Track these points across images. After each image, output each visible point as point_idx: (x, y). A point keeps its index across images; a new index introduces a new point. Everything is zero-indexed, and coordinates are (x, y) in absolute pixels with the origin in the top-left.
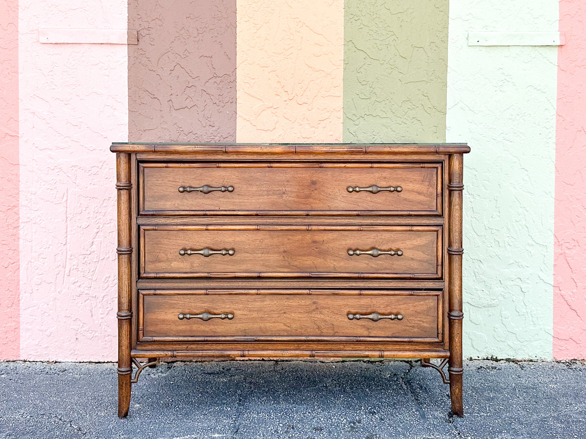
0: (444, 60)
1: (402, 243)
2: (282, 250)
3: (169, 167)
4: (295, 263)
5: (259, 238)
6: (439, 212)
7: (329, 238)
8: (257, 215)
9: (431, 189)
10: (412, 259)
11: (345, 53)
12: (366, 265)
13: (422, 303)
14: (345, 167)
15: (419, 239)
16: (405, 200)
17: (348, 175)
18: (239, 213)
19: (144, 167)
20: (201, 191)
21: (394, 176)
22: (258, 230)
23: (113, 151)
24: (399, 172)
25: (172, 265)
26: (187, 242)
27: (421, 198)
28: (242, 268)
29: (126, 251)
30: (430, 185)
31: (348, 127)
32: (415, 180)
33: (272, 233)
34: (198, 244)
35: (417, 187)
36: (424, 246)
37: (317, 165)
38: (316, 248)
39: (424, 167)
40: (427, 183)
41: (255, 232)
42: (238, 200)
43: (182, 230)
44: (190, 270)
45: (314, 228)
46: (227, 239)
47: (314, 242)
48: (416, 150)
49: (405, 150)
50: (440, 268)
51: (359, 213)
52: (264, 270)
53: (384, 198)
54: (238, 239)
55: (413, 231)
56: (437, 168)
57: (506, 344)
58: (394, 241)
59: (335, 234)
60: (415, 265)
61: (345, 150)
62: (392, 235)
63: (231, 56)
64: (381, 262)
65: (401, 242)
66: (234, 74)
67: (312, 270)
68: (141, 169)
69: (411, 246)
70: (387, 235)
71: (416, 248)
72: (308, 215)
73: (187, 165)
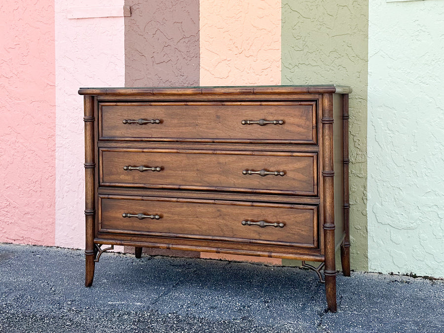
0: (365, 16)
1: (286, 166)
2: (195, 168)
3: (118, 106)
4: (206, 179)
5: (179, 159)
6: (314, 141)
7: (229, 161)
8: (177, 142)
9: (308, 123)
10: (294, 179)
11: (283, 14)
12: (258, 183)
13: (301, 215)
14: (241, 105)
15: (299, 163)
16: (288, 131)
17: (244, 111)
18: (165, 140)
19: (102, 106)
20: (138, 123)
21: (279, 112)
22: (178, 153)
23: (80, 93)
24: (283, 108)
25: (121, 177)
26: (130, 161)
27: (301, 130)
28: (168, 182)
29: (89, 166)
30: (307, 119)
31: (286, 74)
32: (295, 115)
33: (188, 155)
34: (138, 162)
35: (296, 120)
36: (304, 168)
37: (220, 103)
38: (221, 168)
39: (302, 105)
40: (304, 118)
41: (176, 154)
42: (164, 130)
43: (127, 151)
44: (133, 182)
45: (218, 152)
46: (159, 160)
47: (219, 163)
48: (292, 91)
49: (284, 91)
50: (316, 187)
51: (252, 141)
52: (184, 184)
53: (271, 130)
54: (165, 159)
55: (294, 156)
56: (312, 105)
57: (424, 263)
58: (279, 164)
59: (235, 158)
60: (296, 184)
61: (238, 91)
62: (278, 159)
63: (196, 21)
64: (269, 181)
65: (284, 165)
66: (198, 35)
67: (218, 185)
68: (100, 107)
69: (293, 169)
70: (273, 159)
71: (297, 170)
72: (214, 142)
73: (129, 104)
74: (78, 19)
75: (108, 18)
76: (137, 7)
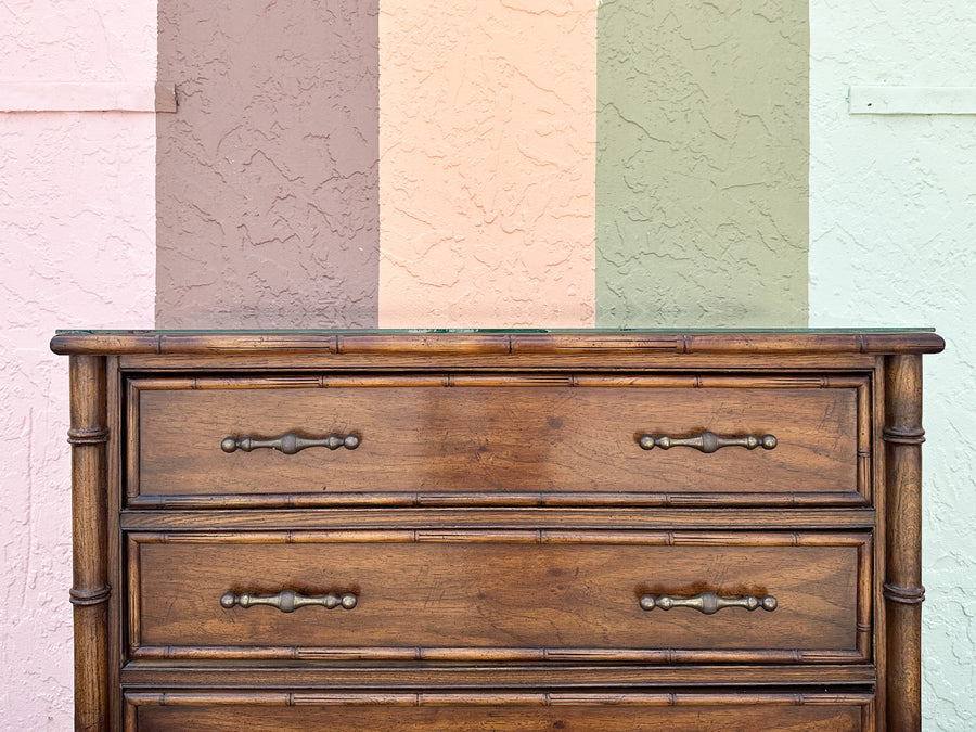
0: (803, 142)
1: (774, 576)
2: (474, 591)
3: (201, 388)
4: (509, 625)
5: (418, 561)
6: (864, 496)
7: (590, 564)
8: (416, 505)
9: (843, 441)
10: (797, 614)
11: (600, 128)
12: (682, 630)
13: (823, 722)
14: (632, 385)
15: (814, 566)
16: (782, 466)
17: (639, 405)
18: (374, 499)
19: (139, 390)
20: (279, 449)
21: (754, 408)
22: (416, 542)
23: (58, 348)
24: (766, 396)
25: (207, 627)
26: (242, 573)
27: (821, 461)
28: (376, 636)
29: (91, 599)
30: (842, 429)
31: (607, 279)
32: (805, 418)
33: (450, 550)
34: (269, 577)
35: (811, 434)
36: (829, 581)
37: (562, 380)
38: (561, 588)
39: (828, 387)
40: (834, 426)
41: (407, 547)
42: (369, 468)
43: (229, 543)
44: (251, 640)
45: (554, 536)
46: (341, 566)
47: (556, 572)
50: (864, 636)
51: (669, 498)
52: (432, 641)
53: (729, 462)
54: (366, 564)
55: (801, 545)
56: (857, 388)
58: (752, 570)
59: (606, 555)
60: (803, 629)
61: (633, 344)
62: (749, 555)
63: (368, 135)
64: (720, 623)
65: (769, 574)
66: (374, 171)
67: (550, 643)
68: (131, 393)
69: (795, 583)
70: (735, 557)
71: (807, 587)
72: (542, 504)
73: (245, 382)
74: (11, 112)
75: (105, 116)
76: (196, 87)
